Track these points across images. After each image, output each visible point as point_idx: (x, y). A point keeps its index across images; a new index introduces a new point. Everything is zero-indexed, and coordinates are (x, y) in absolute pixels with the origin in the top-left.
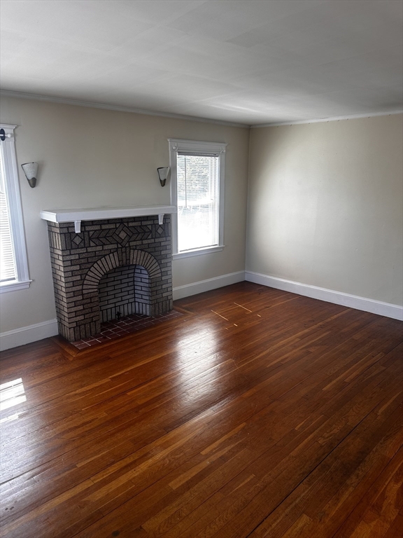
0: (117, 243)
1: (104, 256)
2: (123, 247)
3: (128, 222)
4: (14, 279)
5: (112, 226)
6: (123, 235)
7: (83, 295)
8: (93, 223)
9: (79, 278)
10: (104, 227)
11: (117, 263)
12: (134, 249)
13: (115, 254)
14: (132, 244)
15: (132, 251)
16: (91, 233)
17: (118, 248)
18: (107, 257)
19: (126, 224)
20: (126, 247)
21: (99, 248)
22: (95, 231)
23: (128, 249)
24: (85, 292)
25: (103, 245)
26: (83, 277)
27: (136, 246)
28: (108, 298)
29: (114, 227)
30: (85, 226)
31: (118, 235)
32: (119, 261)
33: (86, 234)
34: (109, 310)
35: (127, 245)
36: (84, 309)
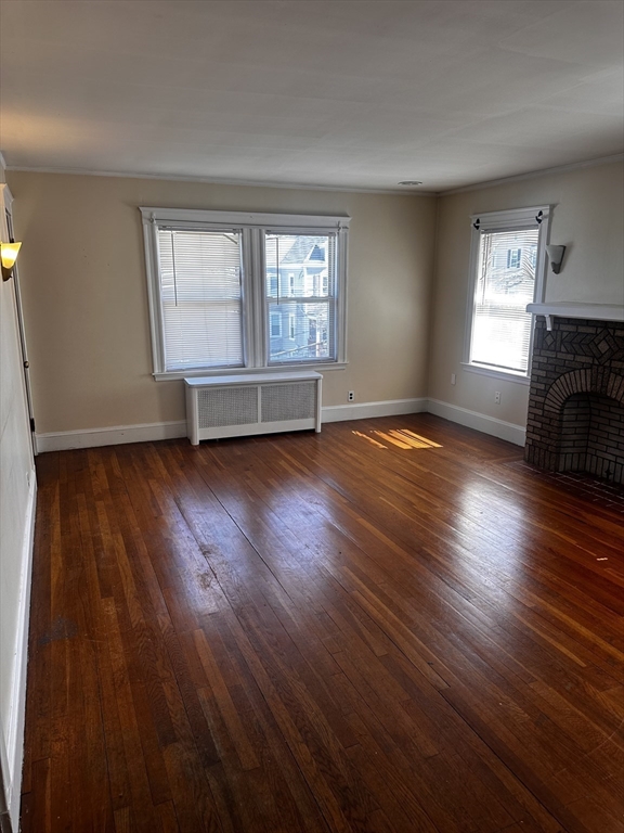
0: (594, 357)
1: (574, 370)
2: (600, 365)
3: (614, 329)
4: (524, 371)
5: (591, 330)
6: (604, 347)
7: (543, 410)
8: (569, 321)
9: (542, 387)
10: (581, 329)
11: (589, 387)
12: (616, 374)
13: (589, 371)
14: (615, 364)
15: (612, 376)
16: (565, 334)
17: (593, 364)
18: (577, 372)
19: (611, 331)
20: (605, 367)
21: (570, 357)
22: (570, 332)
23: (607, 371)
24: (546, 407)
25: (576, 354)
26: (548, 387)
27: (620, 369)
28: (609, 443)
29: (594, 332)
30: (559, 324)
31: (597, 346)
32: (591, 384)
33: (559, 333)
34: (606, 462)
35: (607, 364)
36: (542, 429)
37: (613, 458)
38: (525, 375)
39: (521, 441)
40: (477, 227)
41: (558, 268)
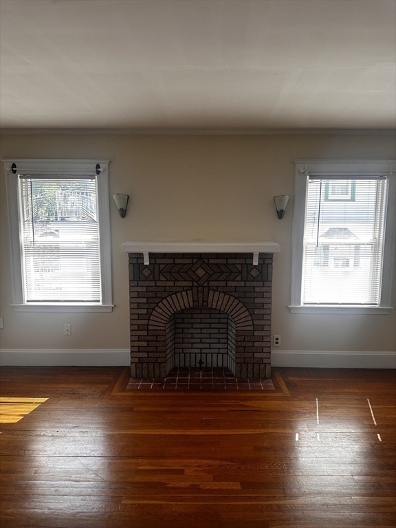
0: (193, 281)
1: (175, 293)
2: (199, 286)
3: (208, 259)
4: (99, 301)
5: (188, 261)
6: (200, 272)
7: (148, 330)
9: (144, 311)
10: (178, 261)
11: (191, 304)
12: (214, 291)
13: (189, 292)
14: (211, 284)
15: (211, 292)
16: (162, 266)
17: (193, 286)
18: (179, 294)
19: (206, 261)
20: (204, 287)
21: (170, 283)
22: (167, 264)
23: (206, 290)
24: (150, 328)
25: (175, 280)
26: (150, 311)
27: (217, 287)
28: (193, 341)
29: (190, 262)
30: (155, 259)
31: (194, 272)
32: (194, 301)
33: (156, 266)
34: (193, 355)
35: (206, 284)
36: (148, 346)
37: (198, 351)
38: (100, 304)
39: (126, 361)
40: (14, 172)
41: (123, 213)
